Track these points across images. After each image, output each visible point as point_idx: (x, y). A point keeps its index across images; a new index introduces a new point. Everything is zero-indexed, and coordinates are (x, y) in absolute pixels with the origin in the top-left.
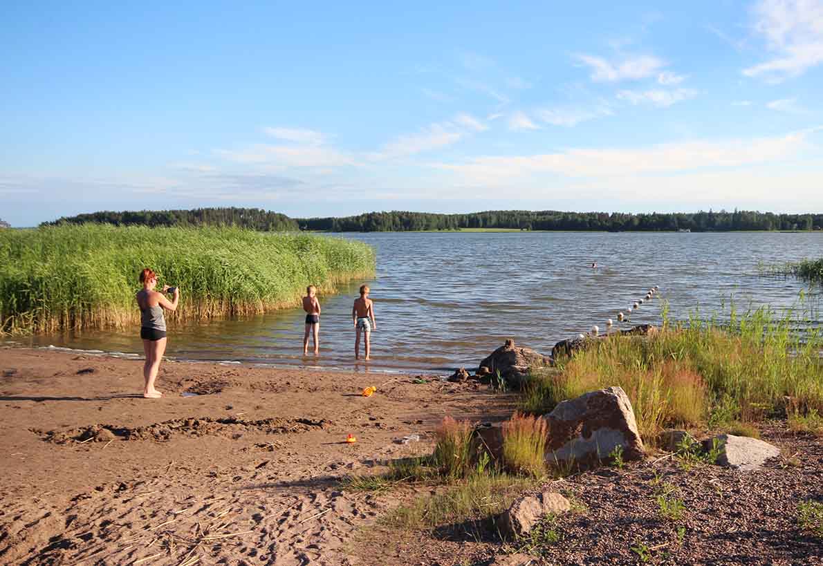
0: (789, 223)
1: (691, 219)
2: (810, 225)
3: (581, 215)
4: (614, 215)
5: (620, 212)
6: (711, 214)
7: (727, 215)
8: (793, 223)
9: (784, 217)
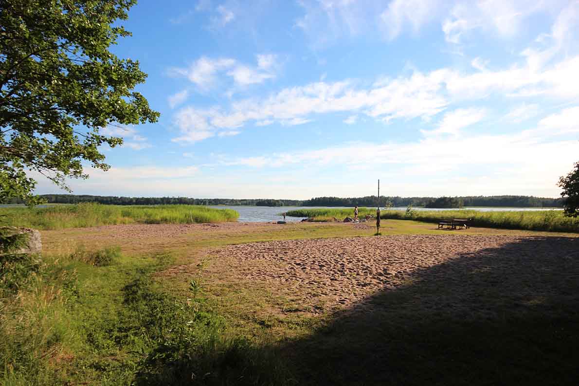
0: (200, 203)
1: (160, 200)
2: (207, 203)
3: (103, 197)
4: (121, 198)
5: (124, 196)
6: (168, 198)
7: (175, 199)
8: (201, 203)
9: (197, 200)
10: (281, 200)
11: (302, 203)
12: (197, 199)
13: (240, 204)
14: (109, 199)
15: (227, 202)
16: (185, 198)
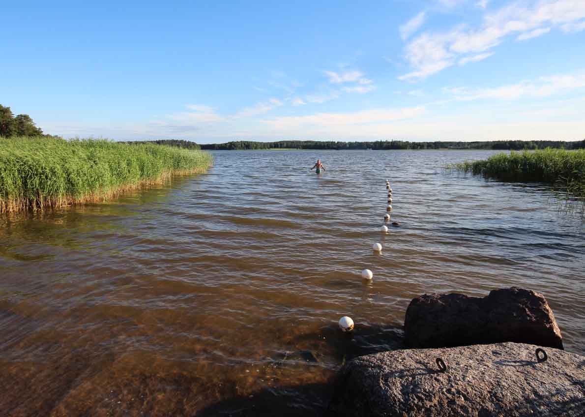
4: (338, 143)
6: (381, 142)
7: (388, 143)
10: (533, 141)
11: (571, 145)
12: (413, 143)
13: (469, 147)
14: (326, 144)
15: (451, 145)
16: (400, 141)
